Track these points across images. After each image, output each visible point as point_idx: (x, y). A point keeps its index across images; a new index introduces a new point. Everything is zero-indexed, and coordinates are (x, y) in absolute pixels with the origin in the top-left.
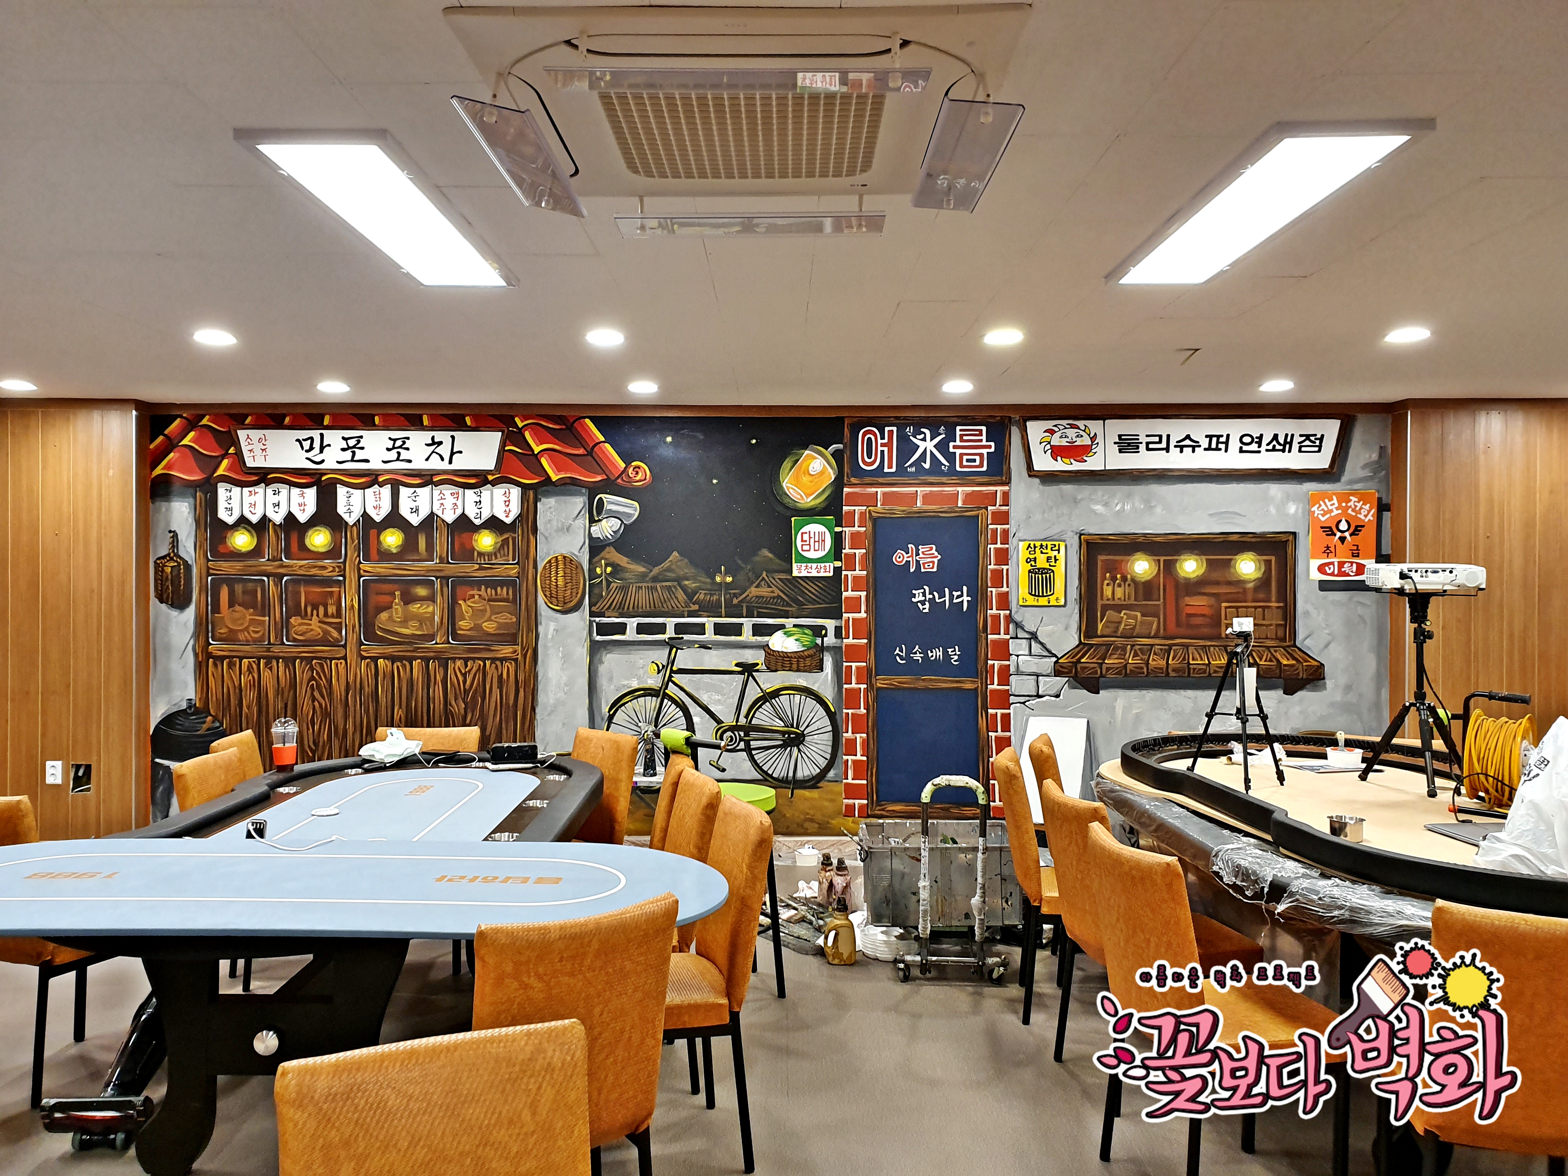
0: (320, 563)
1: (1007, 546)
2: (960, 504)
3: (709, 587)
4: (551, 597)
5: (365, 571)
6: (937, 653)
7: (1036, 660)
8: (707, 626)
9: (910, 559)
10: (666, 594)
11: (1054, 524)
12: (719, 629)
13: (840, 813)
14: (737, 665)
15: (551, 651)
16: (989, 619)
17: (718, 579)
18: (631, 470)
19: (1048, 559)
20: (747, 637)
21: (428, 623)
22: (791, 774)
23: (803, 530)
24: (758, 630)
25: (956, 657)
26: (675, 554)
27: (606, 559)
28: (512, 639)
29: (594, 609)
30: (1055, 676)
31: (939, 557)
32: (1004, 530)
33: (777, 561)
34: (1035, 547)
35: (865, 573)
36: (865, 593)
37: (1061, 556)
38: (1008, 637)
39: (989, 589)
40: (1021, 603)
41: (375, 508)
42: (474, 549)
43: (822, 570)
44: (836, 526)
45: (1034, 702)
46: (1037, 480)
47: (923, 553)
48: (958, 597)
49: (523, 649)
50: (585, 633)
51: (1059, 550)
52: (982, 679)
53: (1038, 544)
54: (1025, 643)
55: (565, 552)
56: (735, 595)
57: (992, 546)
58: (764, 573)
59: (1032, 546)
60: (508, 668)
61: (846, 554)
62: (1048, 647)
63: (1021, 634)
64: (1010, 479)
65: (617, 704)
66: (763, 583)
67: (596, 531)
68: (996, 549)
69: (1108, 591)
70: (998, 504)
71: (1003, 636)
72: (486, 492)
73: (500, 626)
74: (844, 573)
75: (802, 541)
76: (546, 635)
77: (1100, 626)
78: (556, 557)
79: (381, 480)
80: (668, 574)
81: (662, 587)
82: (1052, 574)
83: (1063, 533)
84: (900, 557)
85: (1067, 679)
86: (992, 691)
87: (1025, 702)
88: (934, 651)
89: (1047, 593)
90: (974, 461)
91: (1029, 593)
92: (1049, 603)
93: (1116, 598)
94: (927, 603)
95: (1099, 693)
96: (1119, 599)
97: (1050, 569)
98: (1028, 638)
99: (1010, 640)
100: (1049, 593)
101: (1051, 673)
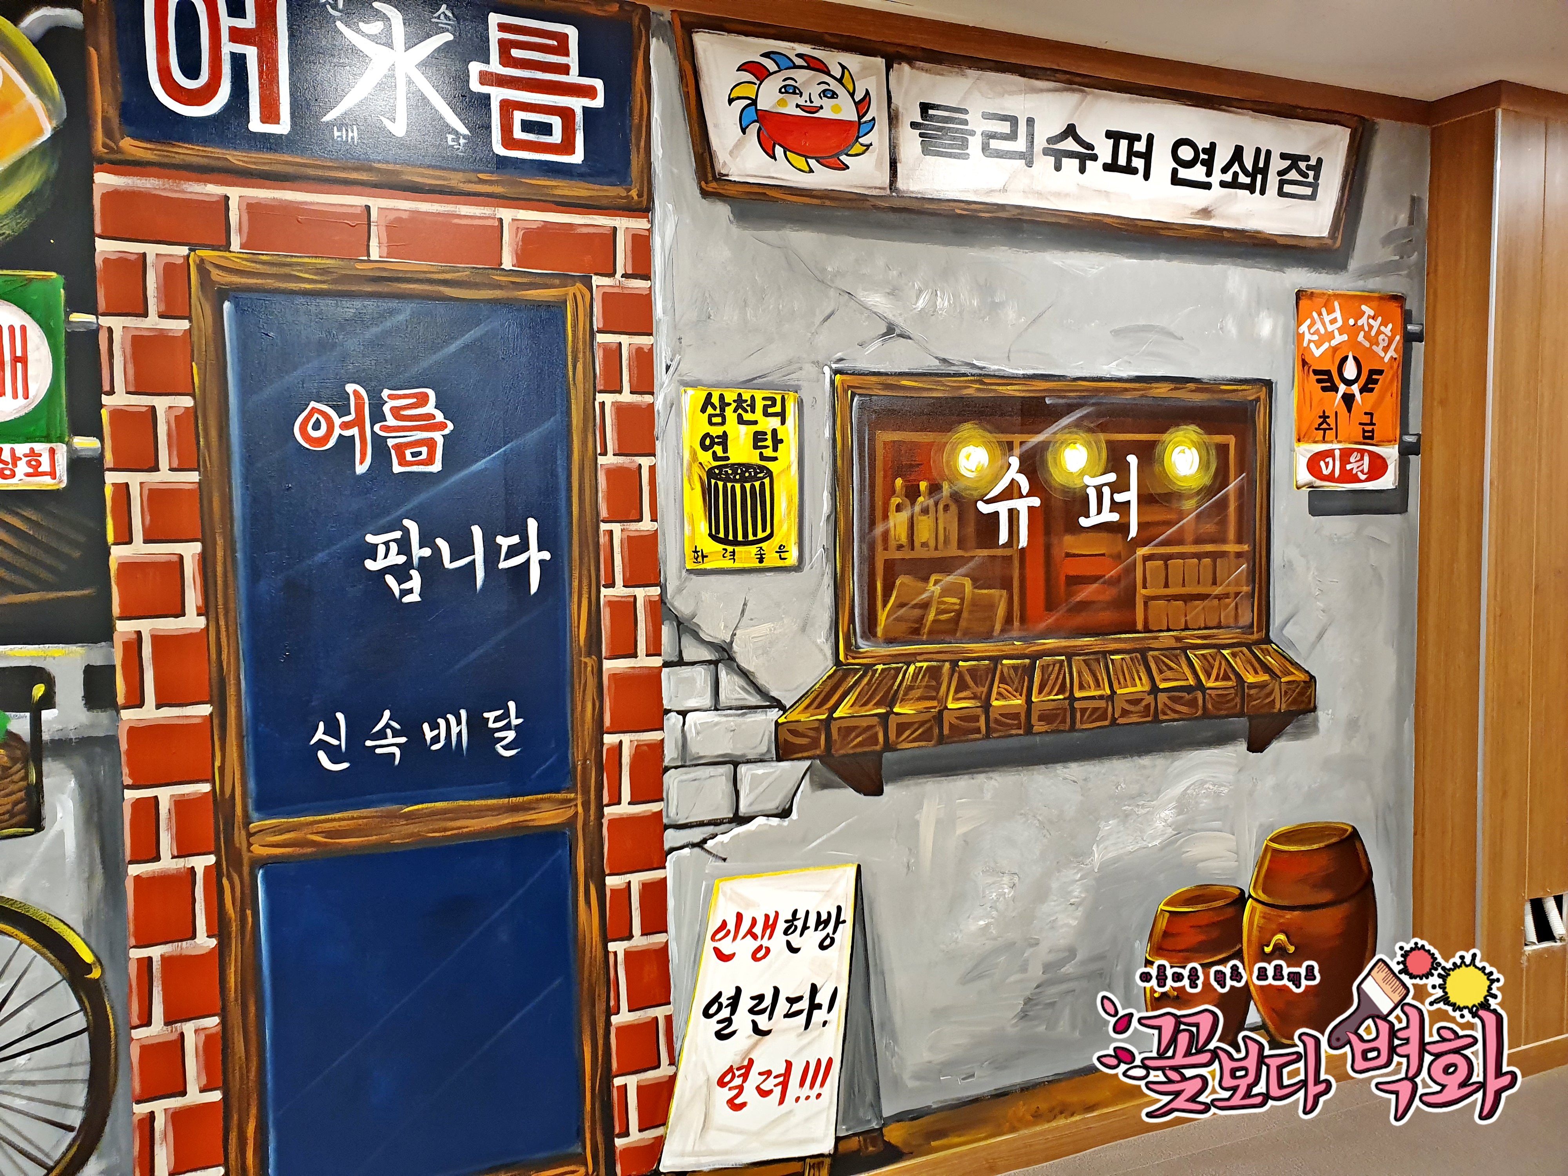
1: (648, 399)
2: (506, 263)
6: (451, 730)
7: (732, 721)
9: (355, 431)
11: (770, 340)
16: (605, 615)
19: (758, 438)
25: (511, 735)
30: (779, 759)
31: (450, 426)
32: (639, 350)
34: (724, 404)
35: (194, 477)
36: (196, 547)
37: (789, 432)
38: (656, 662)
39: (604, 527)
40: (690, 565)
43: (22, 468)
44: (71, 307)
45: (726, 838)
46: (723, 210)
47: (395, 411)
48: (513, 552)
51: (782, 415)
52: (586, 792)
53: (730, 396)
54: (700, 676)
57: (608, 399)
59: (715, 400)
61: (118, 414)
62: (762, 680)
63: (692, 652)
64: (651, 199)
68: (618, 408)
69: (900, 525)
70: (620, 271)
71: (644, 661)
74: (112, 478)
77: (883, 616)
82: (767, 481)
83: (795, 366)
84: (317, 426)
85: (807, 763)
86: (617, 823)
87: (705, 841)
88: (441, 722)
89: (755, 534)
90: (546, 129)
91: (710, 535)
92: (761, 560)
93: (917, 544)
94: (414, 573)
95: (879, 792)
96: (924, 545)
97: (762, 468)
98: (709, 662)
99: (665, 671)
100: (760, 535)
101: (769, 751)
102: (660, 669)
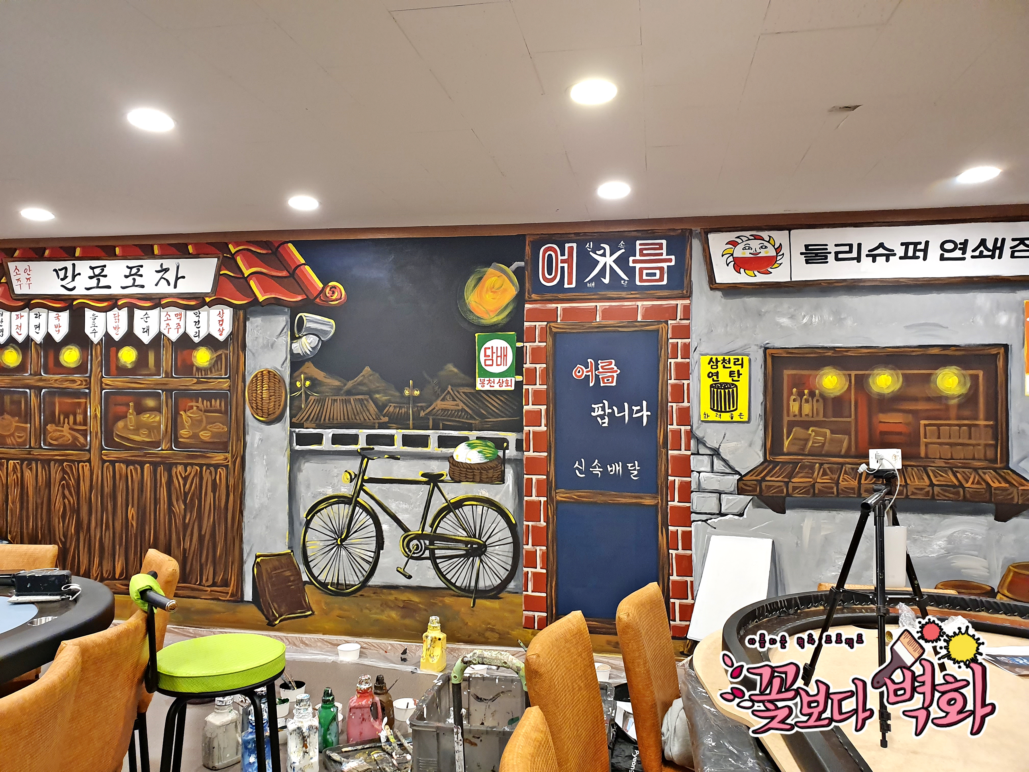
0: (71, 377)
1: (687, 360)
2: (639, 319)
3: (398, 400)
4: (257, 410)
5: (106, 385)
6: (616, 468)
7: (719, 477)
8: (396, 437)
9: (590, 373)
10: (359, 406)
11: (737, 338)
12: (407, 441)
13: (519, 624)
14: (423, 475)
15: (257, 459)
16: (670, 435)
17: (407, 393)
18: (328, 290)
19: (731, 374)
20: (434, 448)
21: (155, 431)
22: (473, 584)
23: (486, 345)
24: (444, 442)
25: (636, 472)
26: (367, 369)
27: (305, 373)
28: (223, 447)
29: (294, 420)
30: (738, 494)
31: (619, 371)
32: (685, 344)
33: (462, 375)
34: (717, 361)
35: (545, 387)
36: (545, 407)
37: (745, 371)
38: (689, 453)
39: (669, 404)
40: (702, 419)
41: (115, 328)
42: (192, 365)
43: (504, 384)
44: (518, 341)
45: (716, 520)
46: (719, 294)
47: (602, 367)
48: (638, 411)
49: (233, 456)
50: (286, 442)
51: (742, 365)
52: (662, 495)
53: (720, 358)
54: (706, 459)
55: (269, 367)
56: (422, 408)
57: (673, 361)
58: (450, 386)
59: (714, 360)
60: (220, 473)
61: (527, 369)
62: (732, 463)
63: (702, 450)
64: (691, 293)
65: (313, 511)
66: (448, 397)
67: (297, 347)
68: (676, 364)
69: (794, 407)
70: (679, 318)
71: (683, 452)
72: (204, 312)
73: (214, 435)
74: (525, 387)
75: (485, 356)
76: (252, 444)
77: (786, 443)
78: (262, 372)
79: (119, 303)
80: (360, 387)
81: (355, 400)
82: (735, 389)
83: (746, 347)
84: (579, 372)
85: (751, 497)
86: (673, 508)
87: (707, 520)
88: (613, 465)
89: (729, 408)
90: (655, 274)
91: (711, 408)
92: (732, 418)
93: (803, 414)
94: (606, 417)
95: (785, 513)
96: (807, 415)
97: (733, 384)
98: (710, 455)
99: (692, 456)
100: (732, 409)
101: (734, 490)
102: (690, 456)
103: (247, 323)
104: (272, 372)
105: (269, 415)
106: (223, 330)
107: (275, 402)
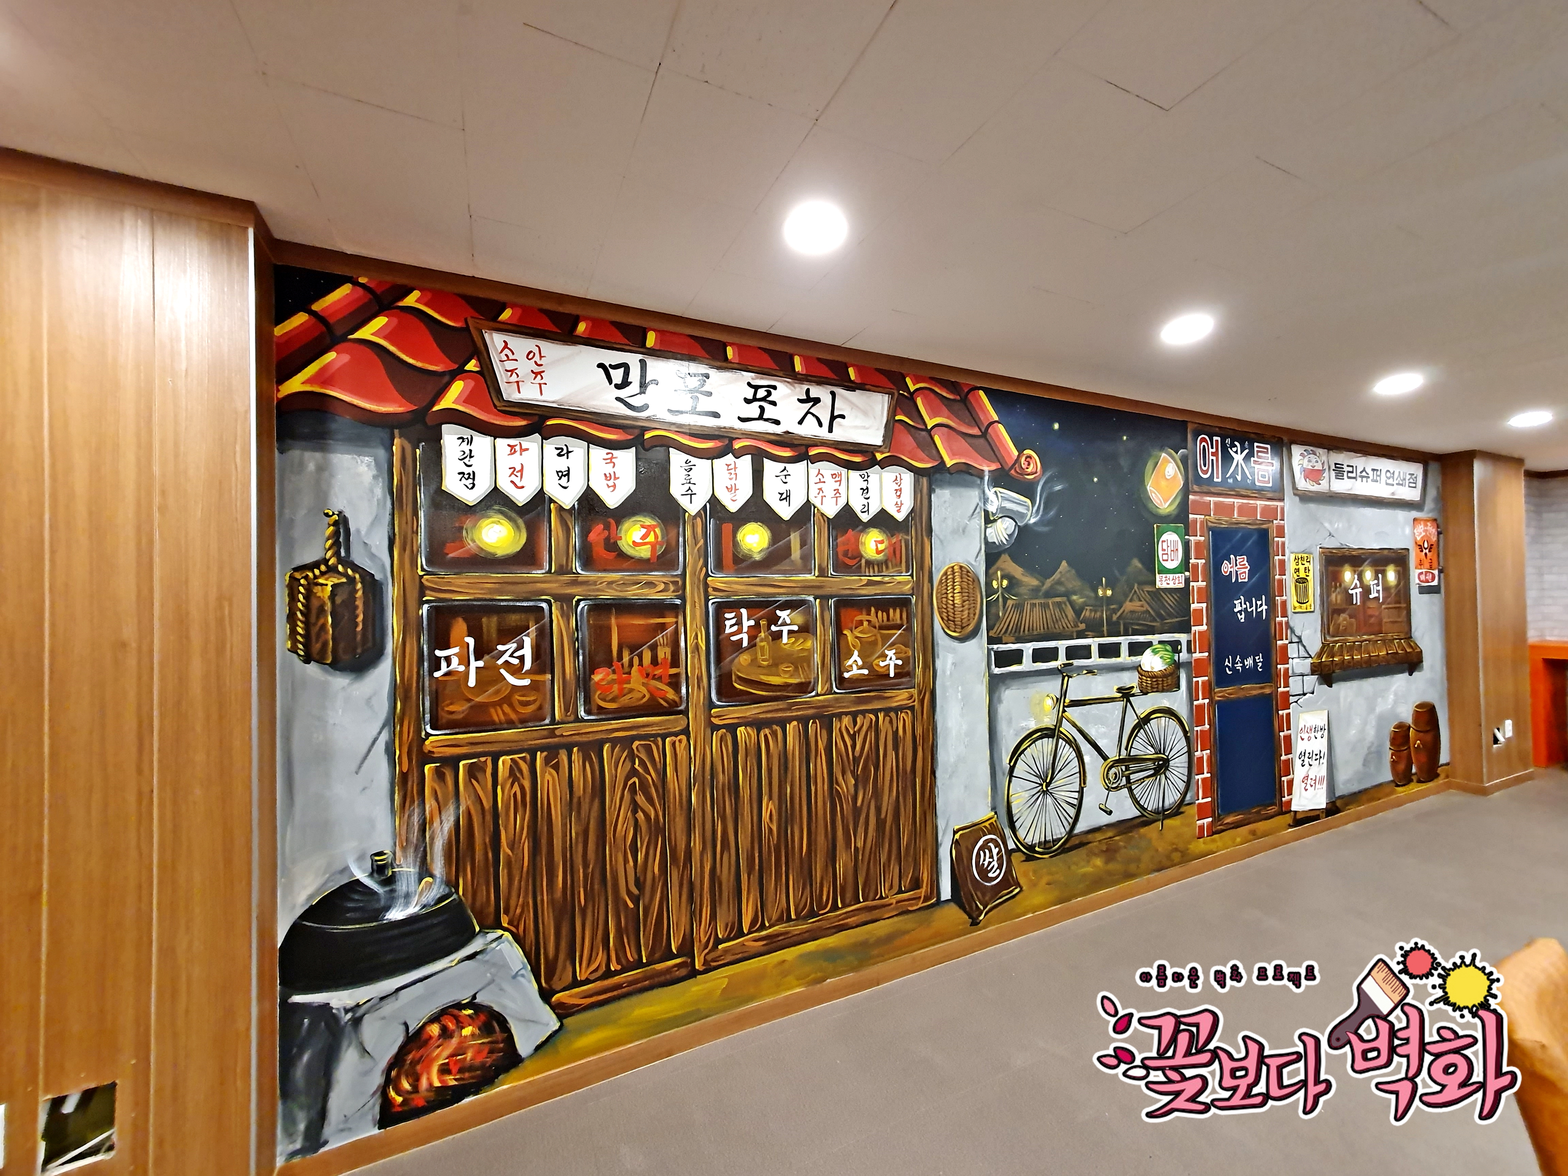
0: (643, 577)
1: (1284, 557)
2: (1259, 517)
3: (1093, 602)
5: (716, 589)
6: (1250, 662)
7: (1303, 662)
8: (1093, 647)
9: (1232, 570)
10: (1057, 612)
11: (1307, 538)
12: (1104, 651)
14: (1117, 691)
17: (1100, 592)
18: (1023, 460)
20: (1125, 657)
21: (805, 666)
22: (1161, 805)
23: (1163, 538)
24: (1133, 649)
26: (1064, 563)
27: (1002, 572)
28: (906, 680)
31: (1249, 567)
33: (1145, 572)
34: (1298, 559)
35: (1205, 583)
36: (1205, 605)
37: (1311, 567)
39: (1277, 598)
40: (1293, 610)
41: (729, 490)
43: (1177, 581)
44: (1185, 534)
45: (1302, 700)
46: (1297, 499)
47: (1240, 563)
48: (1260, 606)
49: (920, 692)
50: (983, 665)
53: (1299, 556)
55: (960, 561)
56: (1116, 611)
57: (1277, 558)
58: (1136, 585)
60: (904, 720)
61: (1192, 564)
63: (1294, 639)
64: (1284, 496)
65: (1017, 752)
66: (1135, 597)
67: (992, 533)
68: (1279, 561)
70: (1279, 518)
72: (874, 476)
74: (1191, 584)
75: (1162, 550)
76: (944, 672)
78: (953, 567)
79: (736, 446)
80: (1058, 588)
81: (1053, 604)
82: (1307, 583)
84: (1226, 568)
85: (1317, 676)
89: (1305, 600)
95: (1332, 686)
96: (1339, 604)
97: (1306, 579)
103: (933, 496)
104: (965, 568)
105: (963, 628)
106: (902, 504)
107: (969, 609)
